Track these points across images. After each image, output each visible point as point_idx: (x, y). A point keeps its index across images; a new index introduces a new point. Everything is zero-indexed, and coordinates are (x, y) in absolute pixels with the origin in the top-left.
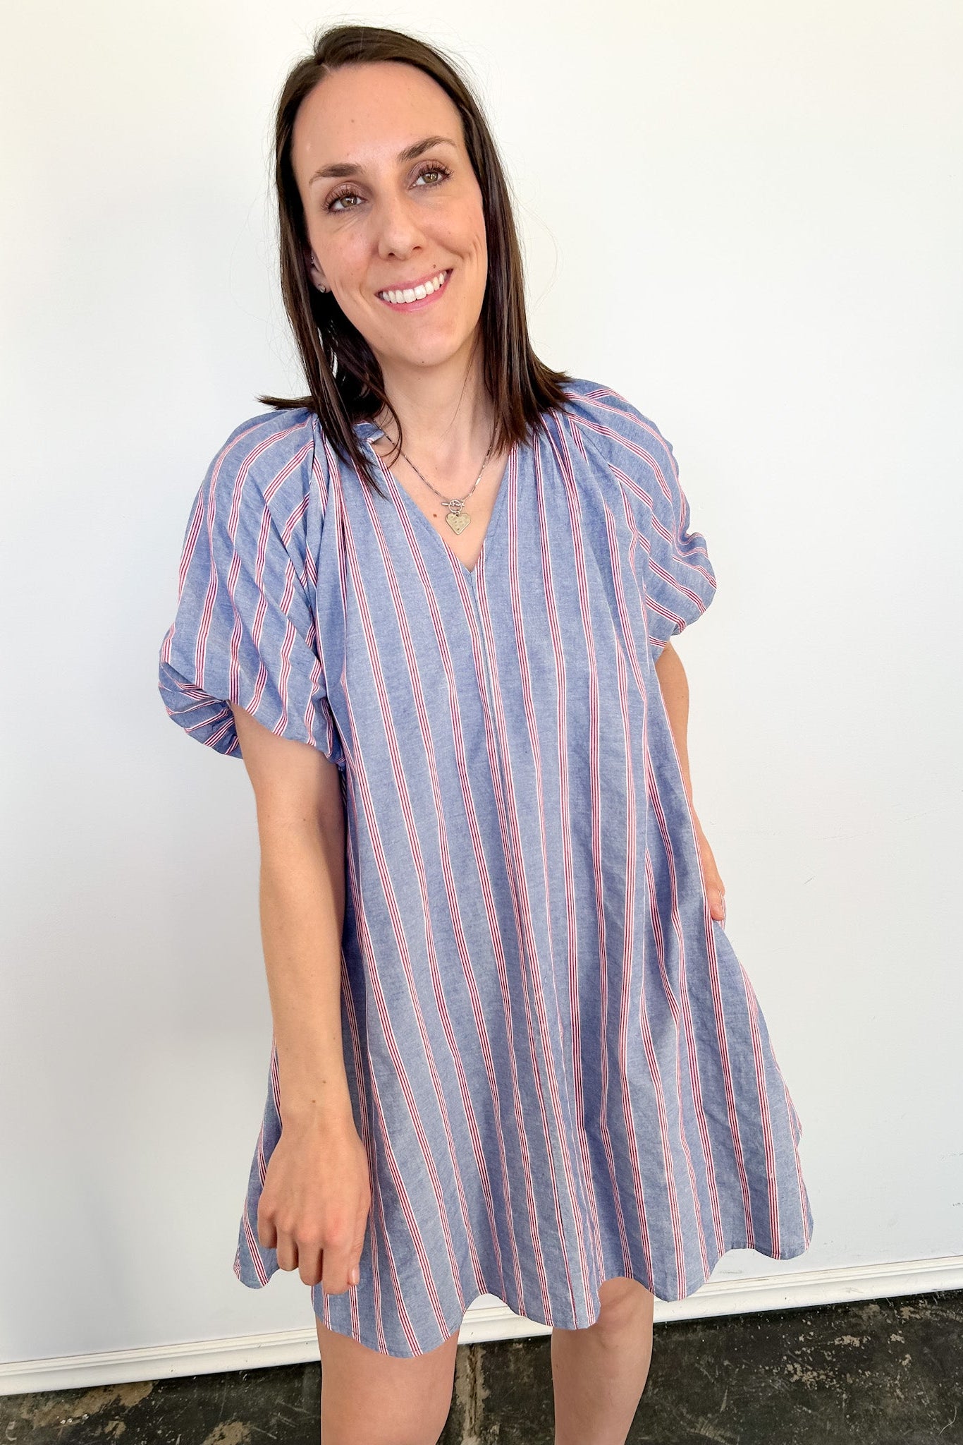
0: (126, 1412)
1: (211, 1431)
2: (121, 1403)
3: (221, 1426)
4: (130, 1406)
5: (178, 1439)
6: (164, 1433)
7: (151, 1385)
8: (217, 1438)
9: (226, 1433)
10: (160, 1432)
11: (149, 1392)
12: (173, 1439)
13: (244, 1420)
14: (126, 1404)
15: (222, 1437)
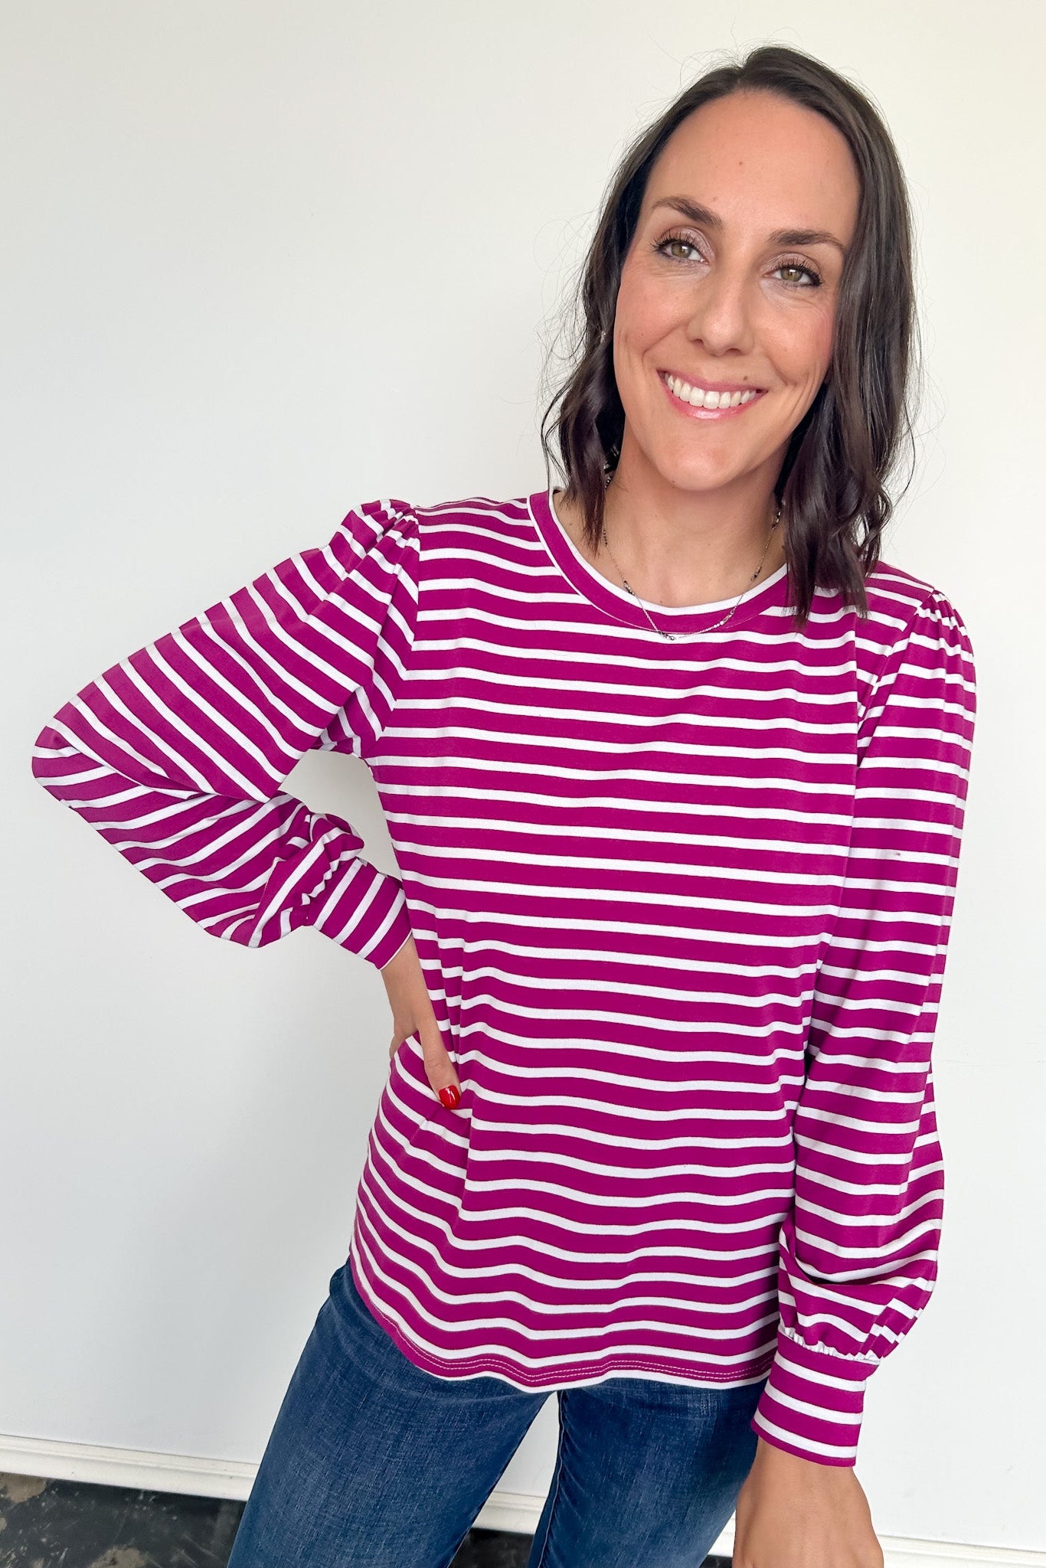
0: (12, 1507)
1: (103, 1553)
2: (8, 1496)
3: (114, 1549)
4: (17, 1501)
5: (64, 1554)
6: (49, 1543)
7: (45, 1483)
8: (108, 1562)
9: (119, 1559)
10: (44, 1540)
11: (41, 1491)
12: (58, 1553)
13: (142, 1548)
14: (12, 1499)
15: (114, 1562)
